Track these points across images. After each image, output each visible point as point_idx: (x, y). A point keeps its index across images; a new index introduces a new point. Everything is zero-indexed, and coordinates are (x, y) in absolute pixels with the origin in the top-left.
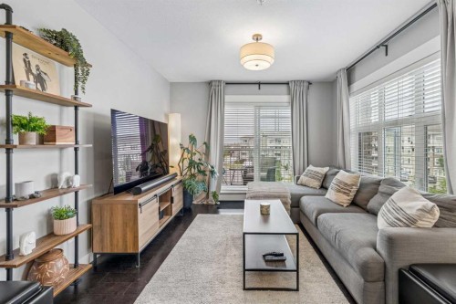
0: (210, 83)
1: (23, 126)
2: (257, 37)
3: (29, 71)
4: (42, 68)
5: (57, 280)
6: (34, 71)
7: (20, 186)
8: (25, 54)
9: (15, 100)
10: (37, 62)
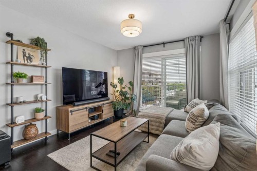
0: (135, 48)
1: (17, 76)
2: (132, 17)
3: (24, 55)
4: (31, 54)
5: (30, 136)
6: (27, 55)
7: (17, 98)
8: (24, 50)
9: (15, 67)
10: (29, 52)
